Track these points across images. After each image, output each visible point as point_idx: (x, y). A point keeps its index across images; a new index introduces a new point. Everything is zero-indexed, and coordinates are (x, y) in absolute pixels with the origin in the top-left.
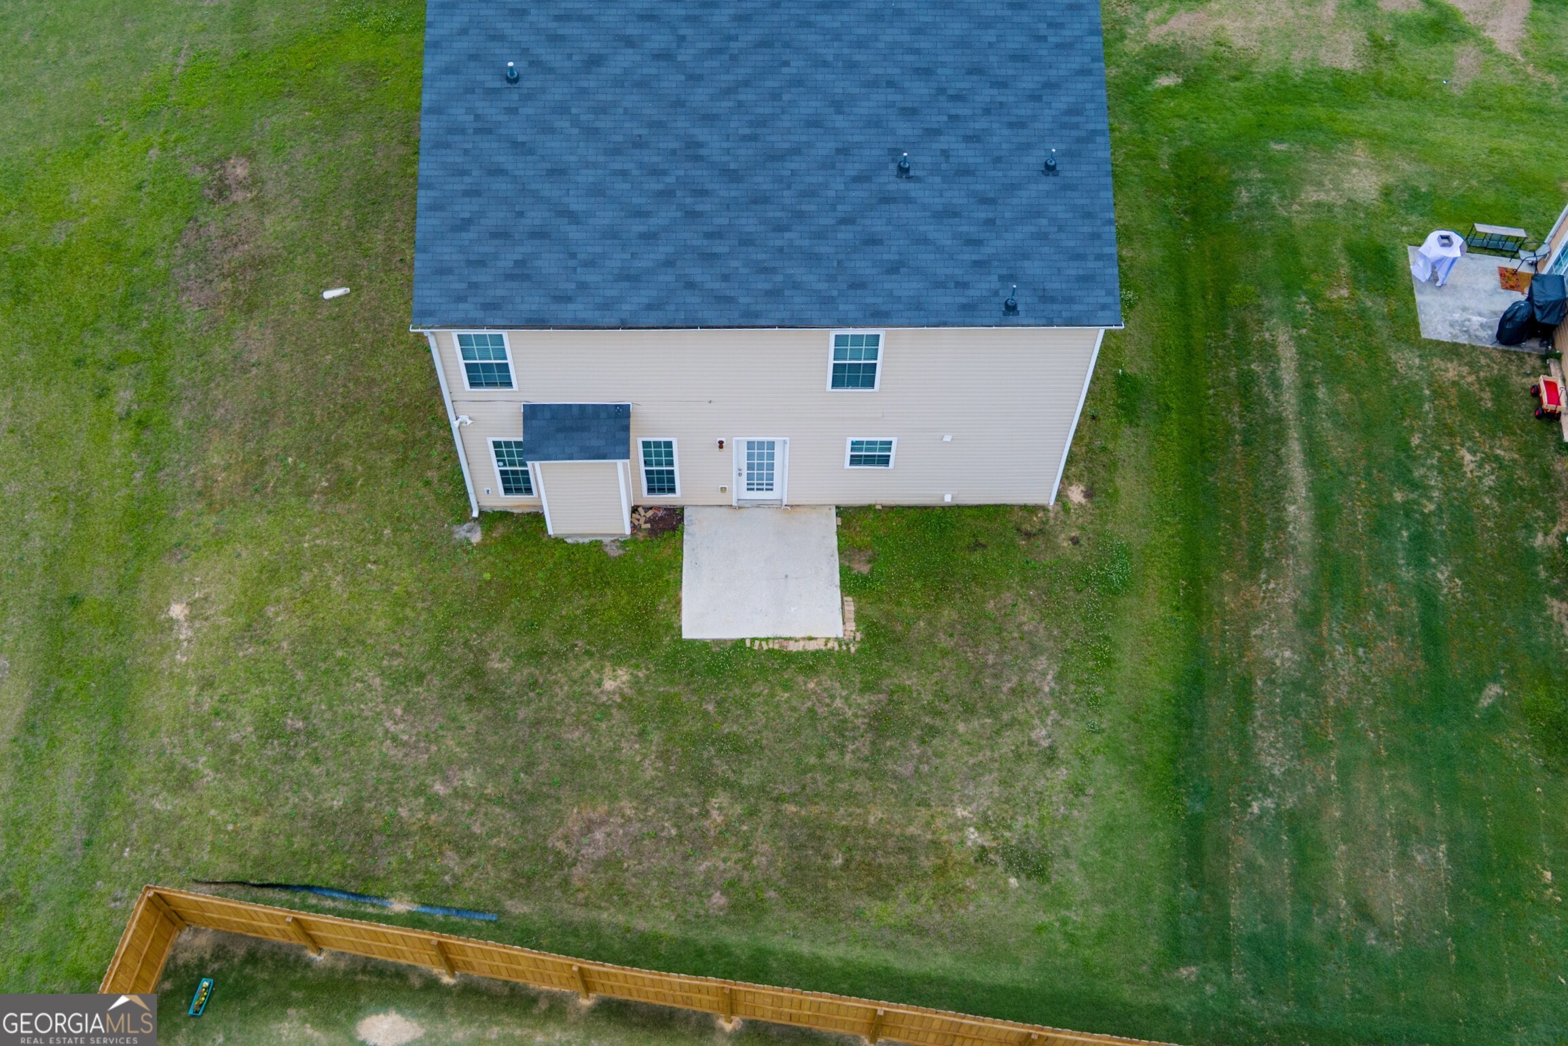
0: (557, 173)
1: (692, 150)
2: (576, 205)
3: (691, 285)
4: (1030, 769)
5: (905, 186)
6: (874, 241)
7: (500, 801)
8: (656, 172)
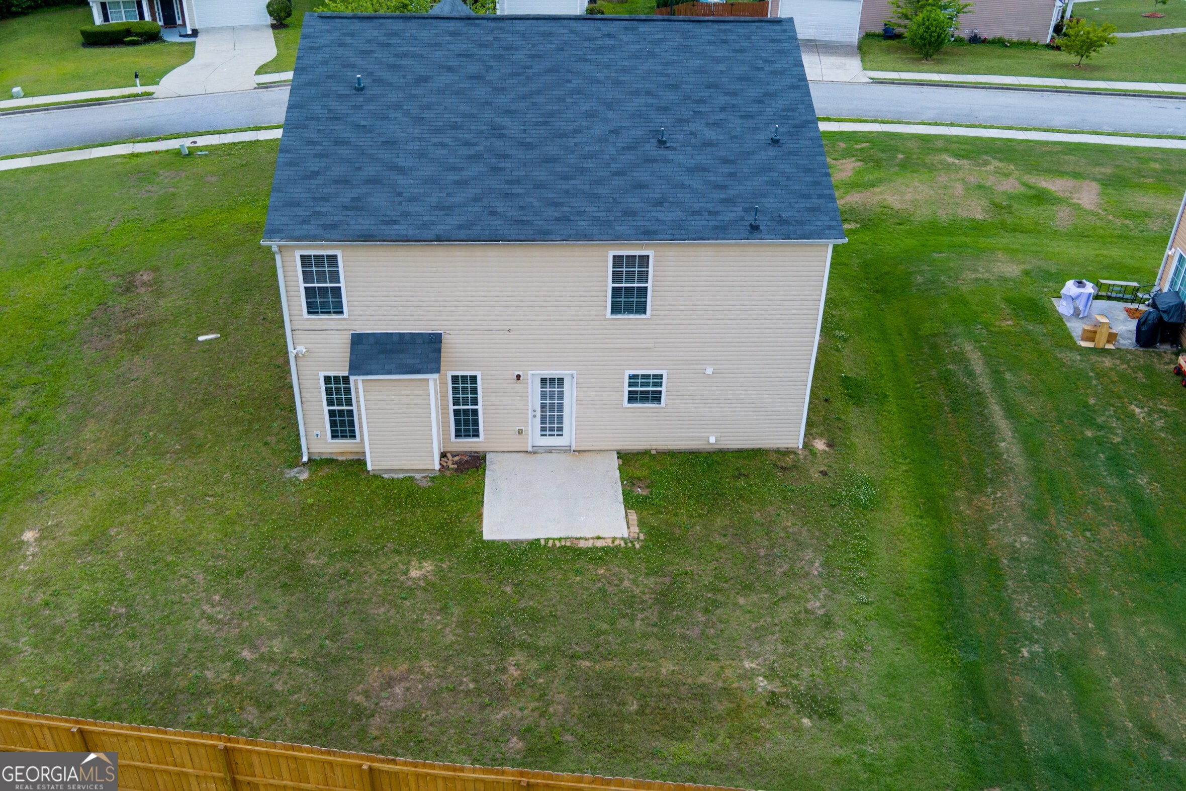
0: (391, 143)
1: (497, 131)
2: (402, 163)
3: (494, 213)
4: (809, 631)
5: (662, 152)
6: (640, 186)
7: (304, 663)
8: (467, 144)
